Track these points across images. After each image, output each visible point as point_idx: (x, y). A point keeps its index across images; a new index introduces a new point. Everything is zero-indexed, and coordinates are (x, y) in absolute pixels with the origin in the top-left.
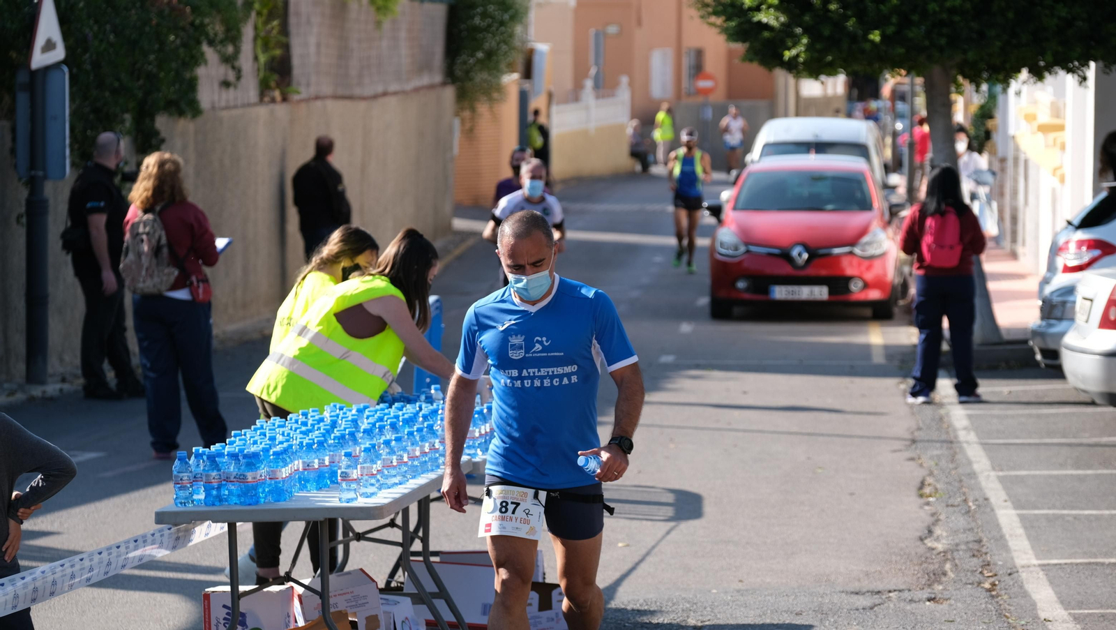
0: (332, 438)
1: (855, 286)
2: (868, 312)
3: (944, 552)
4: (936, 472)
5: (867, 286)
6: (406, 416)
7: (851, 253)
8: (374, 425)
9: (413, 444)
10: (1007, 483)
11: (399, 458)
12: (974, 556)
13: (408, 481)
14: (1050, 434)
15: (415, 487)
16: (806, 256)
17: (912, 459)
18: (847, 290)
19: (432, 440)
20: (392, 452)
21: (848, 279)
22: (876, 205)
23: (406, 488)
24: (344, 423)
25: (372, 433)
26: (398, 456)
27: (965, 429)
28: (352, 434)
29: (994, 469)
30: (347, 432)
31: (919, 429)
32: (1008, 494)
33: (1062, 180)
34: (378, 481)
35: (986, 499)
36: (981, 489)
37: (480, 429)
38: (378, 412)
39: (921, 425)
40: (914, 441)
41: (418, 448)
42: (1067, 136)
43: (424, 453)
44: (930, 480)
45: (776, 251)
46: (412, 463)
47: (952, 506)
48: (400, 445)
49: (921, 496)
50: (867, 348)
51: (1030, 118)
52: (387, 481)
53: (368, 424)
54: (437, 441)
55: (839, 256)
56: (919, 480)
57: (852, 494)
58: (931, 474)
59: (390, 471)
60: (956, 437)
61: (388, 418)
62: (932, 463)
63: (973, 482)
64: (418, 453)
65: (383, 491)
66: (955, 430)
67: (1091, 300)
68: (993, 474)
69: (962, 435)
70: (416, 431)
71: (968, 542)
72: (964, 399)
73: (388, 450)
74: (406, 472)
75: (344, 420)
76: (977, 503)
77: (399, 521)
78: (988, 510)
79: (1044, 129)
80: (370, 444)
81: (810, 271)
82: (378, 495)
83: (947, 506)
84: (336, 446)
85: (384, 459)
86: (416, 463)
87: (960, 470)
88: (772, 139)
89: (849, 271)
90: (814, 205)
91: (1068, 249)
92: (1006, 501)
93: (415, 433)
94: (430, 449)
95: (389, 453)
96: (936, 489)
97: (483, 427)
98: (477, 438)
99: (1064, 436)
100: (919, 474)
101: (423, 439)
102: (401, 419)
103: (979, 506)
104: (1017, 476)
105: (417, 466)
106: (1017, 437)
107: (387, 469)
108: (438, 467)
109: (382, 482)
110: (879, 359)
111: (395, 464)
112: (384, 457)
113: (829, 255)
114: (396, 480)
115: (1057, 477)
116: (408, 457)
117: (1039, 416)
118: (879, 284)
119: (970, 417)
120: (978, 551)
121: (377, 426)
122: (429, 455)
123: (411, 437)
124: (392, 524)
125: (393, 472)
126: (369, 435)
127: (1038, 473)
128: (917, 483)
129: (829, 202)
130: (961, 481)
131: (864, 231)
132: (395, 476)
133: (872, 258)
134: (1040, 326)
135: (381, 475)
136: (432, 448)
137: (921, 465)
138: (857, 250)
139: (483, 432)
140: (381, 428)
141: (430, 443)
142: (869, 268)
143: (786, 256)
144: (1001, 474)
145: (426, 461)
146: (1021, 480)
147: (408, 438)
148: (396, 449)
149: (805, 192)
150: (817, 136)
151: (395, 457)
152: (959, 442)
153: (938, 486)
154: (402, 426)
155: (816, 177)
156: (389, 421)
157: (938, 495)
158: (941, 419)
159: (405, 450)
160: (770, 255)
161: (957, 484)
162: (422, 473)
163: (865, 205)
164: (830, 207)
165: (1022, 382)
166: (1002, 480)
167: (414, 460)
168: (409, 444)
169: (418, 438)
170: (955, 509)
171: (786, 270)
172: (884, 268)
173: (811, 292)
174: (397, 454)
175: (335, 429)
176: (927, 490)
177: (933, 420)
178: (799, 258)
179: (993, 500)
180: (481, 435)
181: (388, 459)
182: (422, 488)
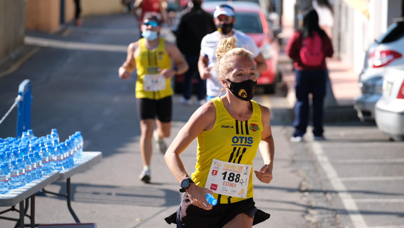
2: (261, 90)
3: (317, 223)
4: (307, 179)
6: (22, 148)
8: (4, 152)
9: (27, 163)
11: (20, 171)
12: (332, 225)
13: (25, 184)
14: (368, 157)
15: (29, 187)
17: (293, 172)
19: (37, 161)
20: (16, 168)
22: (265, 30)
23: (24, 188)
26: (19, 170)
27: (321, 154)
29: (339, 177)
31: (296, 155)
33: (368, 17)
34: (9, 184)
37: (64, 155)
38: (5, 146)
39: (297, 152)
40: (293, 162)
41: (30, 166)
43: (34, 169)
46: (27, 174)
47: (318, 197)
49: (301, 192)
52: (14, 185)
54: (41, 162)
56: (299, 183)
58: (305, 180)
59: (15, 178)
60: (316, 159)
61: (12, 149)
62: (305, 174)
63: (328, 184)
64: (30, 169)
65: (11, 190)
66: (315, 156)
67: (392, 84)
68: (339, 180)
69: (319, 158)
70: (29, 156)
71: (328, 218)
73: (13, 167)
74: (24, 179)
77: (17, 207)
78: (338, 199)
80: (4, 164)
82: (9, 192)
83: (316, 197)
85: (12, 172)
86: (29, 174)
87: (321, 178)
91: (375, 55)
93: (28, 157)
94: (37, 166)
95: (15, 169)
96: (308, 188)
97: (65, 154)
99: (376, 159)
100: (298, 179)
101: (33, 160)
102: (19, 149)
104: (352, 181)
105: (30, 176)
107: (13, 178)
108: (41, 176)
109: (10, 185)
111: (18, 175)
112: (12, 171)
114: (19, 184)
116: (26, 171)
117: (361, 148)
118: (268, 75)
119: (324, 149)
120: (335, 222)
122: (37, 170)
123: (26, 160)
124: (13, 209)
125: (18, 180)
128: (298, 185)
132: (18, 181)
134: (362, 98)
135: (10, 181)
136: (38, 165)
137: (299, 175)
140: (9, 155)
141: (37, 163)
144: (344, 179)
145: (34, 173)
147: (25, 160)
148: (18, 166)
151: (18, 171)
152: (318, 162)
153: (310, 186)
154: (20, 153)
157: (309, 191)
158: (307, 149)
159: (23, 167)
162: (33, 180)
163: (259, 30)
165: (350, 128)
166: (344, 182)
167: (28, 173)
168: (26, 163)
169: (30, 160)
174: (19, 169)
177: (303, 150)
180: (64, 158)
182: (33, 188)
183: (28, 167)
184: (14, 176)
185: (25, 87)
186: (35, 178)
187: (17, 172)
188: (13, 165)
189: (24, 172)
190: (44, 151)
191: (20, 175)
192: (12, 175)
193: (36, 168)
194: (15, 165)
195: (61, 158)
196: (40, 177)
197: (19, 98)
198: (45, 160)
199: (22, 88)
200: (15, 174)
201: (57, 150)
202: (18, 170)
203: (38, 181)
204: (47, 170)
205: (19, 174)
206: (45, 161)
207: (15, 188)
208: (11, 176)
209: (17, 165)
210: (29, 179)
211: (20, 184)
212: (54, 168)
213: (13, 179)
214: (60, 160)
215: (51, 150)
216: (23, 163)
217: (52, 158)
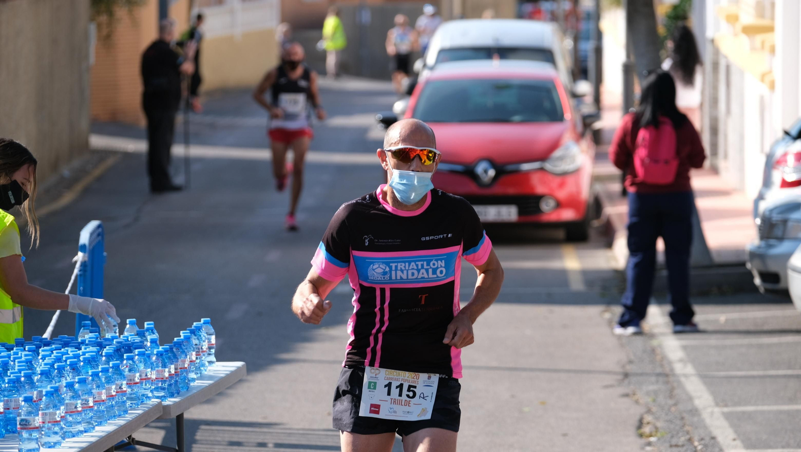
0: (6, 381)
1: (547, 206)
2: (561, 234)
4: (654, 409)
5: (559, 205)
6: (87, 355)
7: (542, 169)
8: (52, 365)
9: (98, 387)
10: (734, 420)
11: (84, 402)
13: (94, 428)
14: (774, 365)
15: (103, 434)
16: (492, 173)
17: (626, 395)
18: (538, 210)
19: (118, 382)
20: (76, 396)
21: (538, 198)
22: (568, 116)
23: (92, 436)
24: (17, 364)
25: (51, 375)
26: (82, 400)
27: (681, 361)
28: (29, 377)
29: (717, 405)
30: (22, 375)
31: (631, 362)
32: (736, 432)
33: (772, 86)
34: (62, 428)
35: (713, 438)
36: (705, 427)
39: (632, 357)
40: (626, 375)
41: (104, 391)
42: (778, 37)
43: (111, 397)
44: (648, 418)
45: (458, 168)
47: (677, 446)
48: (85, 388)
49: (641, 436)
50: (563, 275)
51: (732, 19)
53: (45, 364)
54: (125, 382)
55: (527, 174)
56: (638, 417)
57: (565, 435)
58: (649, 411)
59: (74, 417)
60: (672, 370)
61: (67, 358)
62: (649, 400)
63: (696, 419)
64: (104, 397)
65: (67, 440)
66: (670, 363)
68: (717, 410)
69: (679, 368)
72: (679, 328)
73: (70, 394)
74: (91, 418)
75: (16, 361)
76: (703, 442)
78: (717, 450)
79: (749, 31)
80: (51, 388)
81: (497, 190)
82: (62, 445)
83: (671, 446)
84: (11, 390)
85: (67, 404)
86: (102, 408)
87: (681, 407)
88: (448, 43)
89: (540, 189)
90: (500, 116)
91: (786, 161)
92: (734, 440)
93: (100, 374)
94: (117, 392)
95: (73, 397)
96: (657, 429)
98: (166, 378)
99: (789, 368)
100: (636, 411)
101: (109, 381)
102: (81, 358)
103: (706, 446)
104: (744, 413)
105: (103, 411)
106: (739, 370)
107: (70, 416)
108: (126, 412)
109: (65, 430)
110: (577, 285)
111: (80, 409)
112: (67, 401)
113: (517, 172)
114: (81, 428)
115: (788, 413)
116: (94, 402)
117: (760, 346)
118: (572, 202)
119: (684, 348)
121: (56, 367)
123: (96, 379)
125: (79, 419)
126: (47, 377)
127: (766, 408)
128: (634, 421)
129: (516, 112)
130: (682, 418)
131: (555, 145)
132: (80, 423)
133: (564, 174)
134: (759, 247)
136: (119, 390)
137: (637, 402)
138: (548, 166)
139: (173, 372)
140: (61, 370)
141: (117, 385)
142: (562, 185)
143: (469, 173)
144: (726, 410)
145: (112, 406)
146: (749, 416)
147: (93, 380)
148: (80, 392)
149: (490, 101)
150: (497, 40)
151: (79, 402)
152: (674, 375)
153: (659, 424)
154: (83, 366)
155: (500, 86)
156: (68, 361)
157: (659, 434)
158: (653, 351)
159: (90, 393)
160: (453, 172)
161: (678, 422)
162: (109, 419)
163: (556, 116)
164: (517, 118)
165: (738, 308)
166: (727, 416)
167: (100, 405)
168: (95, 387)
169: (103, 379)
170: (680, 449)
171: (472, 188)
172: (578, 185)
173: (499, 213)
174: (82, 397)
175: (9, 372)
176: (647, 429)
177: (644, 351)
178: (484, 175)
179: (720, 439)
181: (71, 404)
182: (110, 435)
183: (100, 394)
184: (71, 412)
185: (92, 234)
186: (114, 416)
187: (77, 404)
188: (70, 390)
189: (91, 404)
190: (131, 362)
191: (84, 411)
192: (67, 409)
193: (115, 395)
194: (74, 389)
195: (164, 376)
196: (123, 414)
197: (80, 257)
198: (134, 380)
199: (85, 236)
200: (74, 407)
201: (157, 359)
202: (79, 400)
203: (121, 422)
204: (139, 399)
205: (82, 408)
206: (132, 382)
207: (74, 436)
208: (66, 412)
209: (78, 390)
210: (101, 419)
211: (85, 428)
212: (150, 395)
213: (70, 419)
214: (163, 380)
215: (145, 360)
216: (90, 386)
217: (146, 375)
